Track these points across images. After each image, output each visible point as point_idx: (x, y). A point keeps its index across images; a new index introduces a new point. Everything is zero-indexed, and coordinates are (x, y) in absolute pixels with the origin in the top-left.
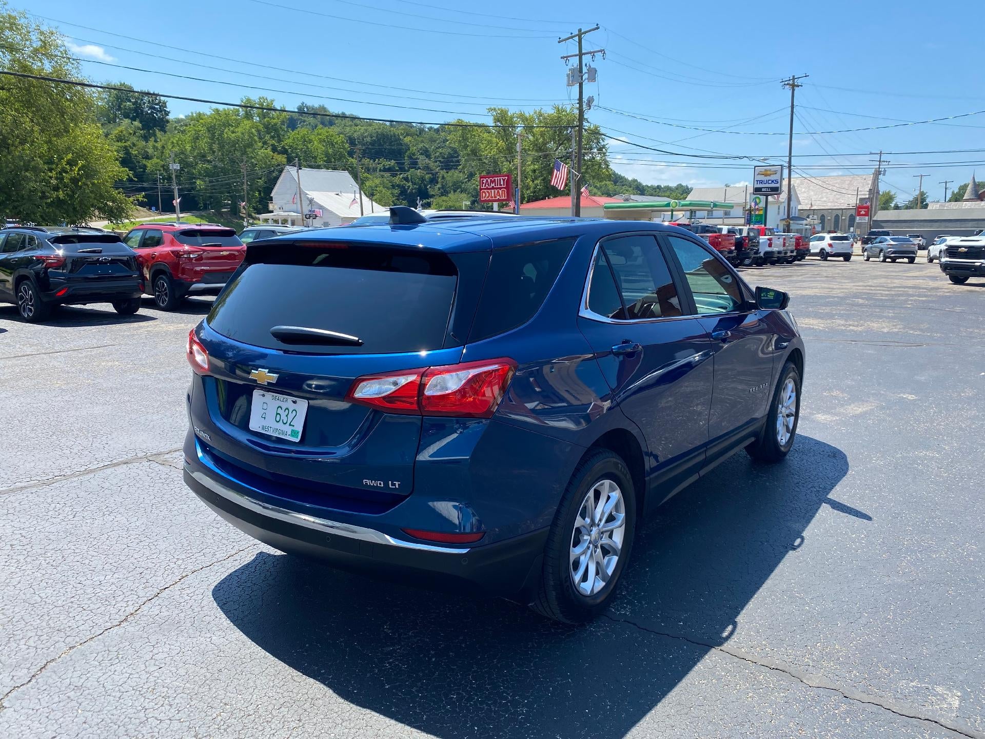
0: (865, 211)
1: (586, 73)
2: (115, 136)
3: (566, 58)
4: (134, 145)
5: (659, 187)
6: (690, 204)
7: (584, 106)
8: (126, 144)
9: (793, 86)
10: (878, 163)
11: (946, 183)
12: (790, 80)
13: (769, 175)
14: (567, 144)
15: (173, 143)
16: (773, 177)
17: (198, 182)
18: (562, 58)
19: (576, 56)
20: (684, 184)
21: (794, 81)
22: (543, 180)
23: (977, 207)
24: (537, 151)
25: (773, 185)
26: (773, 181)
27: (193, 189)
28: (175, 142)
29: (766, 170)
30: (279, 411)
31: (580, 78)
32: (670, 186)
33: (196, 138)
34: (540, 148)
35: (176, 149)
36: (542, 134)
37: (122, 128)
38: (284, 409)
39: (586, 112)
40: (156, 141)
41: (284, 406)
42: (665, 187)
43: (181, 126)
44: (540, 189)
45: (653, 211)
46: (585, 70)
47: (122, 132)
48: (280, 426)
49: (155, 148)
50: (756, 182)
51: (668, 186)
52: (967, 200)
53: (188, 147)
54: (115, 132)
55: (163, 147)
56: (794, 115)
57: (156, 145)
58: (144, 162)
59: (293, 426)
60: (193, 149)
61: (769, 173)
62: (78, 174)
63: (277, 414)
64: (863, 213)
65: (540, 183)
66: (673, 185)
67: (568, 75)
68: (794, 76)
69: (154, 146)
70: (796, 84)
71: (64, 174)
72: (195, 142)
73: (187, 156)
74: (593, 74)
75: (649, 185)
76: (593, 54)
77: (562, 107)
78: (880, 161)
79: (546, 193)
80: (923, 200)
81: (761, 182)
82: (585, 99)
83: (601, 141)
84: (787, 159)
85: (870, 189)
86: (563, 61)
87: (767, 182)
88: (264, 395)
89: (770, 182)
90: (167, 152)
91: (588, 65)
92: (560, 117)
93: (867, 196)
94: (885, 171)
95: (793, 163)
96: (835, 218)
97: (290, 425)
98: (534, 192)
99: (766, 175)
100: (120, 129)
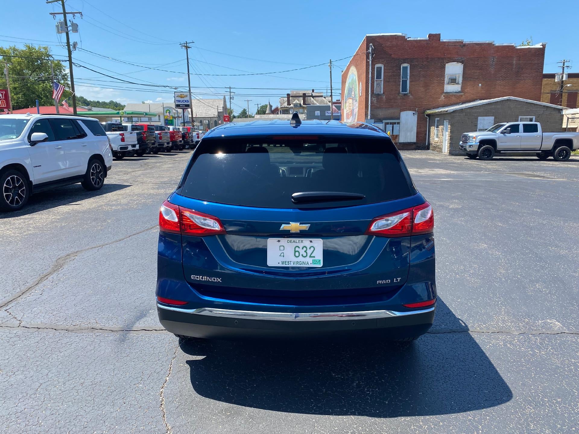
0: (227, 119)
1: (70, 26)
3: (53, 14)
5: (98, 102)
6: (132, 113)
7: (71, 47)
9: (187, 47)
10: (229, 93)
11: (258, 104)
12: (184, 44)
13: (183, 97)
14: (39, 72)
16: (185, 99)
18: (50, 14)
19: (62, 13)
20: (114, 101)
21: (186, 44)
22: (23, 95)
23: (275, 117)
24: (16, 74)
25: (186, 103)
26: (186, 101)
29: (181, 95)
30: (297, 249)
31: (66, 29)
32: (106, 102)
34: (19, 73)
36: (19, 64)
38: (301, 248)
39: (72, 52)
41: (301, 245)
42: (102, 102)
44: (22, 101)
45: (108, 117)
46: (69, 24)
48: (301, 259)
50: (176, 101)
51: (104, 102)
52: (268, 114)
56: (189, 64)
59: (314, 257)
61: (183, 96)
63: (295, 252)
64: (226, 120)
65: (22, 97)
66: (107, 101)
67: (57, 26)
68: (186, 42)
70: (188, 46)
74: (75, 28)
75: (92, 101)
76: (73, 14)
77: (32, 46)
78: (230, 92)
79: (26, 103)
80: (246, 113)
81: (179, 101)
82: (71, 43)
83: (63, 71)
84: (188, 89)
85: (223, 107)
86: (52, 16)
87: (183, 101)
88: (279, 241)
89: (184, 101)
91: (71, 21)
92: (31, 53)
93: (222, 111)
94: (233, 97)
95: (191, 91)
96: (215, 123)
97: (310, 257)
98: (17, 103)
99: (181, 97)
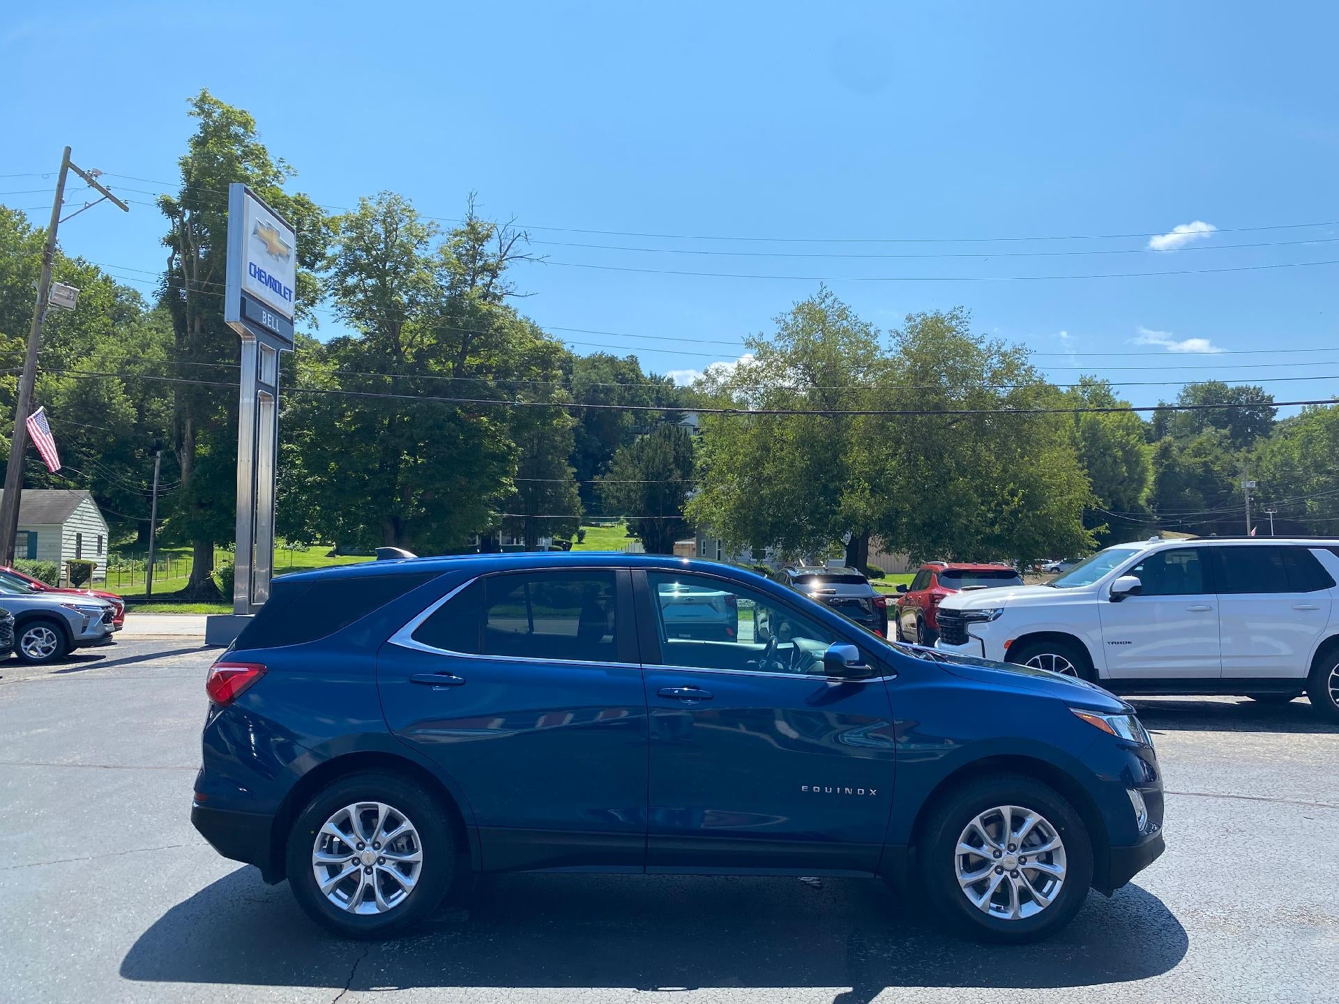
2: (1193, 451)
4: (1217, 458)
8: (1206, 459)
15: (1272, 451)
17: (1309, 503)
27: (1303, 512)
28: (1275, 449)
33: (1309, 440)
35: (1278, 459)
37: (1203, 438)
40: (1249, 452)
43: (1290, 427)
47: (1201, 444)
49: (1247, 460)
53: (1296, 455)
54: (1193, 445)
55: (1259, 458)
57: (1250, 456)
58: (1230, 480)
60: (1304, 457)
62: (1019, 505)
69: (1246, 458)
71: (1004, 506)
72: (1307, 448)
73: (1293, 468)
90: (1263, 464)
100: (1199, 440)
